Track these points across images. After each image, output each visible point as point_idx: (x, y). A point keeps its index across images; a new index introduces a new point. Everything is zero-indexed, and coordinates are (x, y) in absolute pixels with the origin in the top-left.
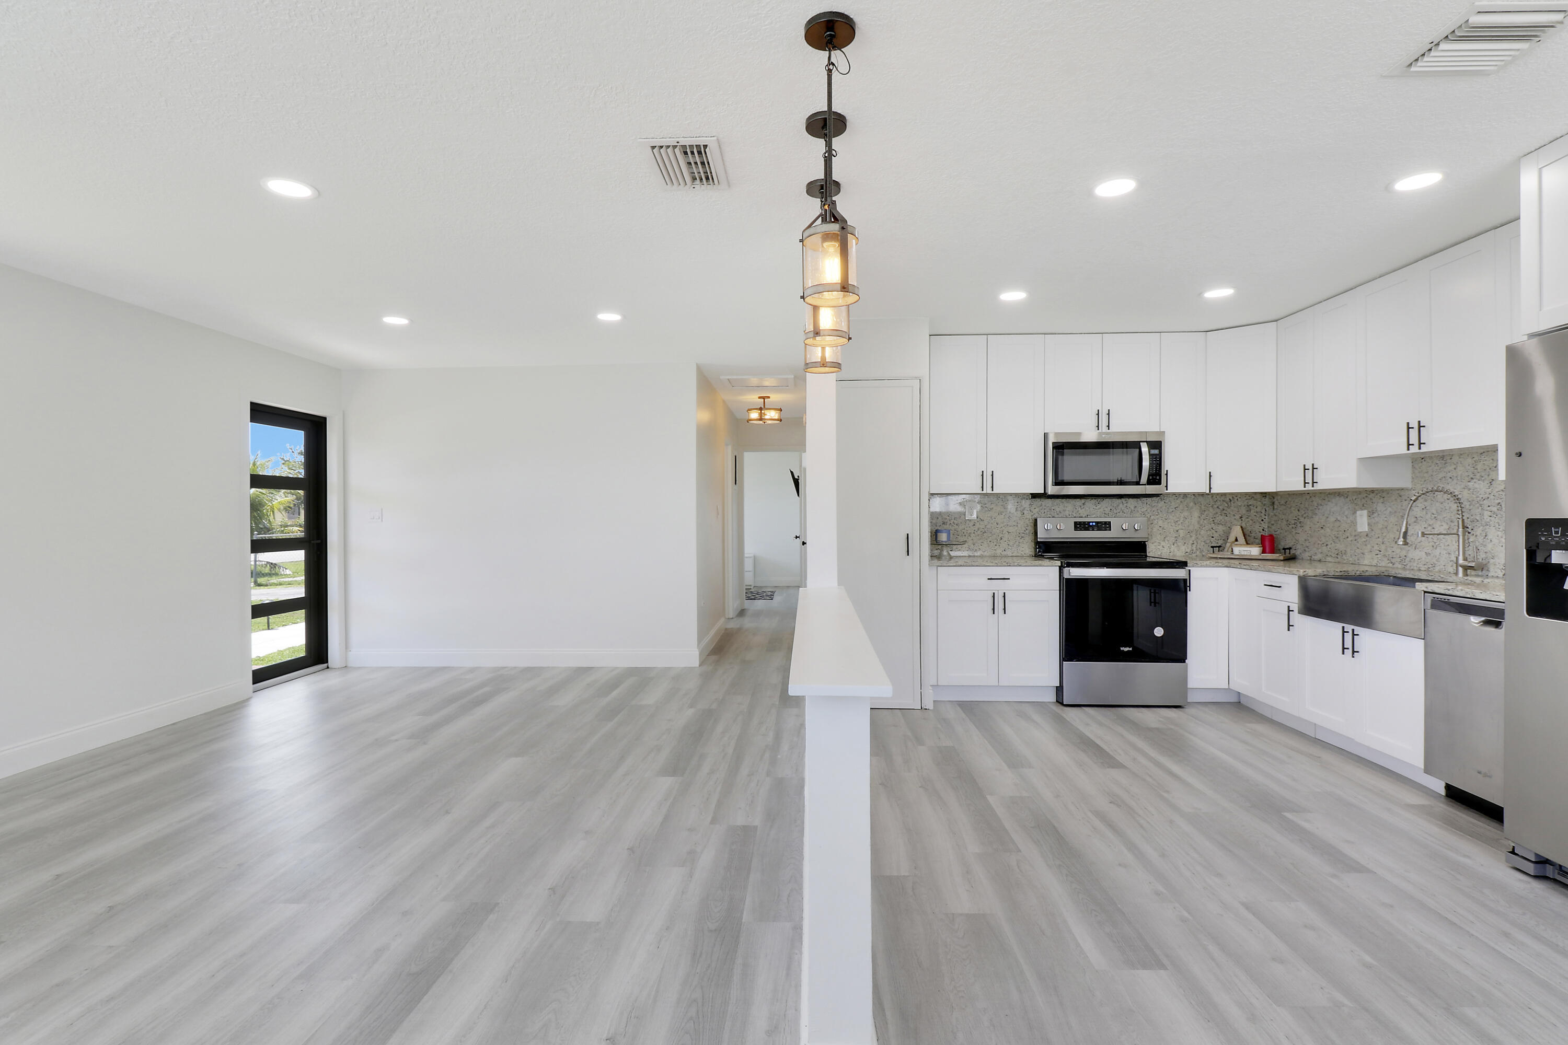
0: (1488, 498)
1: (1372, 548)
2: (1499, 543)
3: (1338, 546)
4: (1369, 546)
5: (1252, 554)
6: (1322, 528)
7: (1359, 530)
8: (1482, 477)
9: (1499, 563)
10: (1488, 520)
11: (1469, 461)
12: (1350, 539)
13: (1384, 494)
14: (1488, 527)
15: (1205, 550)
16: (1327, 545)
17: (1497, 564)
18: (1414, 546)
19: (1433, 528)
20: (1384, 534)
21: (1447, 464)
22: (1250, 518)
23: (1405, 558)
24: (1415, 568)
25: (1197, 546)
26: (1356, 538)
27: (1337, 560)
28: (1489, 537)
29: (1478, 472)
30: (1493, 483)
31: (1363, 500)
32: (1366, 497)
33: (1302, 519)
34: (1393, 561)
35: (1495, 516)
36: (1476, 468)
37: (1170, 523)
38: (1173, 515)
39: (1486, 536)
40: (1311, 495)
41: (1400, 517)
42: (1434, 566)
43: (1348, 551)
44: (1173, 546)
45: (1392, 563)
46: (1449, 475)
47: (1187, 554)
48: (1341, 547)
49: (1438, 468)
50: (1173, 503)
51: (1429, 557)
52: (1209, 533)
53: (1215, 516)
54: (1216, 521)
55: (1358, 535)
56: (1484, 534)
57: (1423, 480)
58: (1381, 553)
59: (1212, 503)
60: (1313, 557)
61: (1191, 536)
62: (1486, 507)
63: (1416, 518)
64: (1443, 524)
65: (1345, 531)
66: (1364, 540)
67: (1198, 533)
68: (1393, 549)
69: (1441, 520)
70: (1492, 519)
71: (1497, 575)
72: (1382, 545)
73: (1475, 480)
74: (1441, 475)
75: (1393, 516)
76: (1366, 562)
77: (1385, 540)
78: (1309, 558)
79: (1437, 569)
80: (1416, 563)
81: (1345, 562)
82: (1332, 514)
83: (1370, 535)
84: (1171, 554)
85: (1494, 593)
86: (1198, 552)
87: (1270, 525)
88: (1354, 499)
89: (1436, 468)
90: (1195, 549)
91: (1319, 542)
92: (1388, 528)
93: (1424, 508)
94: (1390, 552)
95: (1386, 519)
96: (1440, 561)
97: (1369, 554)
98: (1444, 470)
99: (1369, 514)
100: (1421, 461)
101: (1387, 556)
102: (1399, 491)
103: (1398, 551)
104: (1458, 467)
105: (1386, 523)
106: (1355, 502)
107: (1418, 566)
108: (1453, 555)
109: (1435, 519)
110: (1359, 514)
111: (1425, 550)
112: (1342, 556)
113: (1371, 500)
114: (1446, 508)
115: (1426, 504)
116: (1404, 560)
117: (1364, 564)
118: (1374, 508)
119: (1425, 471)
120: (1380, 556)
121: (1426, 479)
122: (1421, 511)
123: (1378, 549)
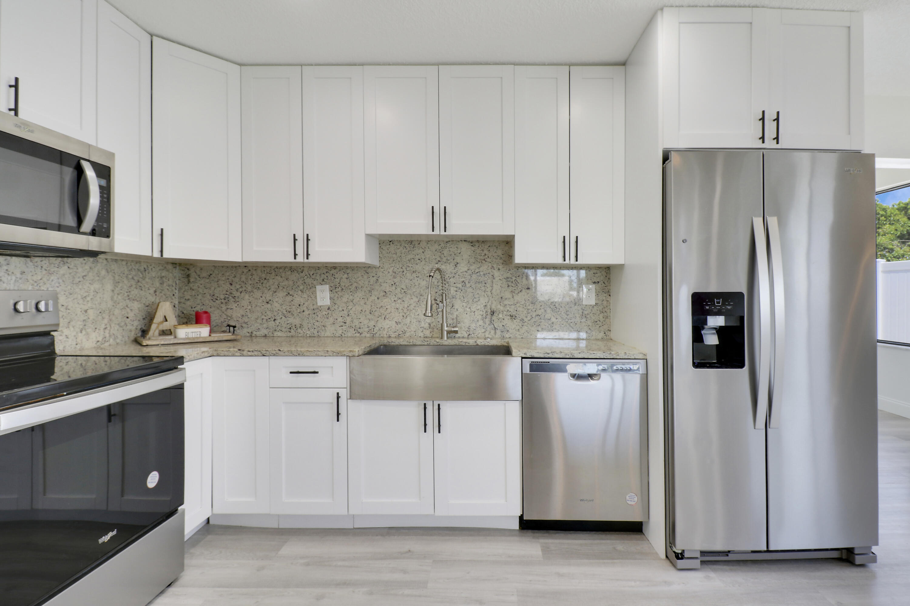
0: (454, 277)
1: (336, 321)
2: (465, 311)
3: (291, 320)
4: (331, 320)
5: (202, 335)
6: (267, 303)
7: (319, 304)
8: (449, 260)
9: (464, 327)
10: (454, 294)
11: (436, 246)
12: (308, 313)
13: (348, 271)
14: (454, 299)
15: (119, 336)
16: (275, 320)
17: (463, 327)
18: (383, 317)
19: (403, 301)
20: (350, 308)
21: (416, 248)
22: (163, 292)
23: (374, 327)
24: (385, 336)
25: (110, 331)
26: (315, 311)
27: (289, 334)
28: (456, 307)
29: (445, 257)
30: (458, 265)
31: (323, 275)
32: (327, 272)
33: (237, 294)
34: (360, 331)
35: (460, 291)
36: (442, 253)
37: (75, 300)
38: (80, 287)
39: (453, 306)
40: (250, 268)
41: (368, 292)
42: (404, 332)
43: (305, 324)
44: (80, 334)
45: (359, 333)
46: (417, 257)
47: (99, 343)
48: (296, 321)
49: (407, 251)
50: (80, 270)
51: (400, 326)
52: (123, 313)
53: (130, 290)
54: (131, 296)
55: (320, 308)
56: (451, 305)
57: (392, 260)
58: (346, 324)
59: (126, 272)
60: (255, 333)
61: (103, 318)
62: (452, 284)
63: (385, 292)
64: (413, 297)
65: (300, 305)
66: (324, 313)
67: (111, 313)
68: (360, 321)
69: (410, 294)
70: (458, 293)
71: (463, 336)
72: (347, 317)
73: (441, 263)
74: (409, 257)
75: (360, 290)
76: (328, 334)
77: (351, 312)
78: (248, 334)
80: (386, 331)
81: (300, 335)
82: (281, 288)
83: (332, 309)
84: (78, 347)
85: (591, 352)
86: (111, 340)
87: (183, 300)
88: (311, 274)
89: (405, 250)
90: (107, 335)
91: (263, 317)
92: (354, 301)
93: (393, 284)
94: (356, 323)
95: (351, 293)
96: (410, 328)
97: (331, 326)
98: (413, 252)
99: (331, 289)
100: (389, 243)
101: (354, 327)
102: (366, 269)
103: (366, 322)
104: (426, 251)
105: (351, 297)
106: (313, 277)
107: (388, 334)
108: (423, 322)
109: (405, 294)
110: (319, 288)
111: (395, 319)
112: (297, 330)
113: (333, 276)
114: (415, 284)
115: (395, 280)
116: (373, 329)
117: (326, 335)
118: (336, 283)
119: (393, 252)
120: (345, 327)
121: (395, 259)
122: (390, 286)
123: (343, 321)
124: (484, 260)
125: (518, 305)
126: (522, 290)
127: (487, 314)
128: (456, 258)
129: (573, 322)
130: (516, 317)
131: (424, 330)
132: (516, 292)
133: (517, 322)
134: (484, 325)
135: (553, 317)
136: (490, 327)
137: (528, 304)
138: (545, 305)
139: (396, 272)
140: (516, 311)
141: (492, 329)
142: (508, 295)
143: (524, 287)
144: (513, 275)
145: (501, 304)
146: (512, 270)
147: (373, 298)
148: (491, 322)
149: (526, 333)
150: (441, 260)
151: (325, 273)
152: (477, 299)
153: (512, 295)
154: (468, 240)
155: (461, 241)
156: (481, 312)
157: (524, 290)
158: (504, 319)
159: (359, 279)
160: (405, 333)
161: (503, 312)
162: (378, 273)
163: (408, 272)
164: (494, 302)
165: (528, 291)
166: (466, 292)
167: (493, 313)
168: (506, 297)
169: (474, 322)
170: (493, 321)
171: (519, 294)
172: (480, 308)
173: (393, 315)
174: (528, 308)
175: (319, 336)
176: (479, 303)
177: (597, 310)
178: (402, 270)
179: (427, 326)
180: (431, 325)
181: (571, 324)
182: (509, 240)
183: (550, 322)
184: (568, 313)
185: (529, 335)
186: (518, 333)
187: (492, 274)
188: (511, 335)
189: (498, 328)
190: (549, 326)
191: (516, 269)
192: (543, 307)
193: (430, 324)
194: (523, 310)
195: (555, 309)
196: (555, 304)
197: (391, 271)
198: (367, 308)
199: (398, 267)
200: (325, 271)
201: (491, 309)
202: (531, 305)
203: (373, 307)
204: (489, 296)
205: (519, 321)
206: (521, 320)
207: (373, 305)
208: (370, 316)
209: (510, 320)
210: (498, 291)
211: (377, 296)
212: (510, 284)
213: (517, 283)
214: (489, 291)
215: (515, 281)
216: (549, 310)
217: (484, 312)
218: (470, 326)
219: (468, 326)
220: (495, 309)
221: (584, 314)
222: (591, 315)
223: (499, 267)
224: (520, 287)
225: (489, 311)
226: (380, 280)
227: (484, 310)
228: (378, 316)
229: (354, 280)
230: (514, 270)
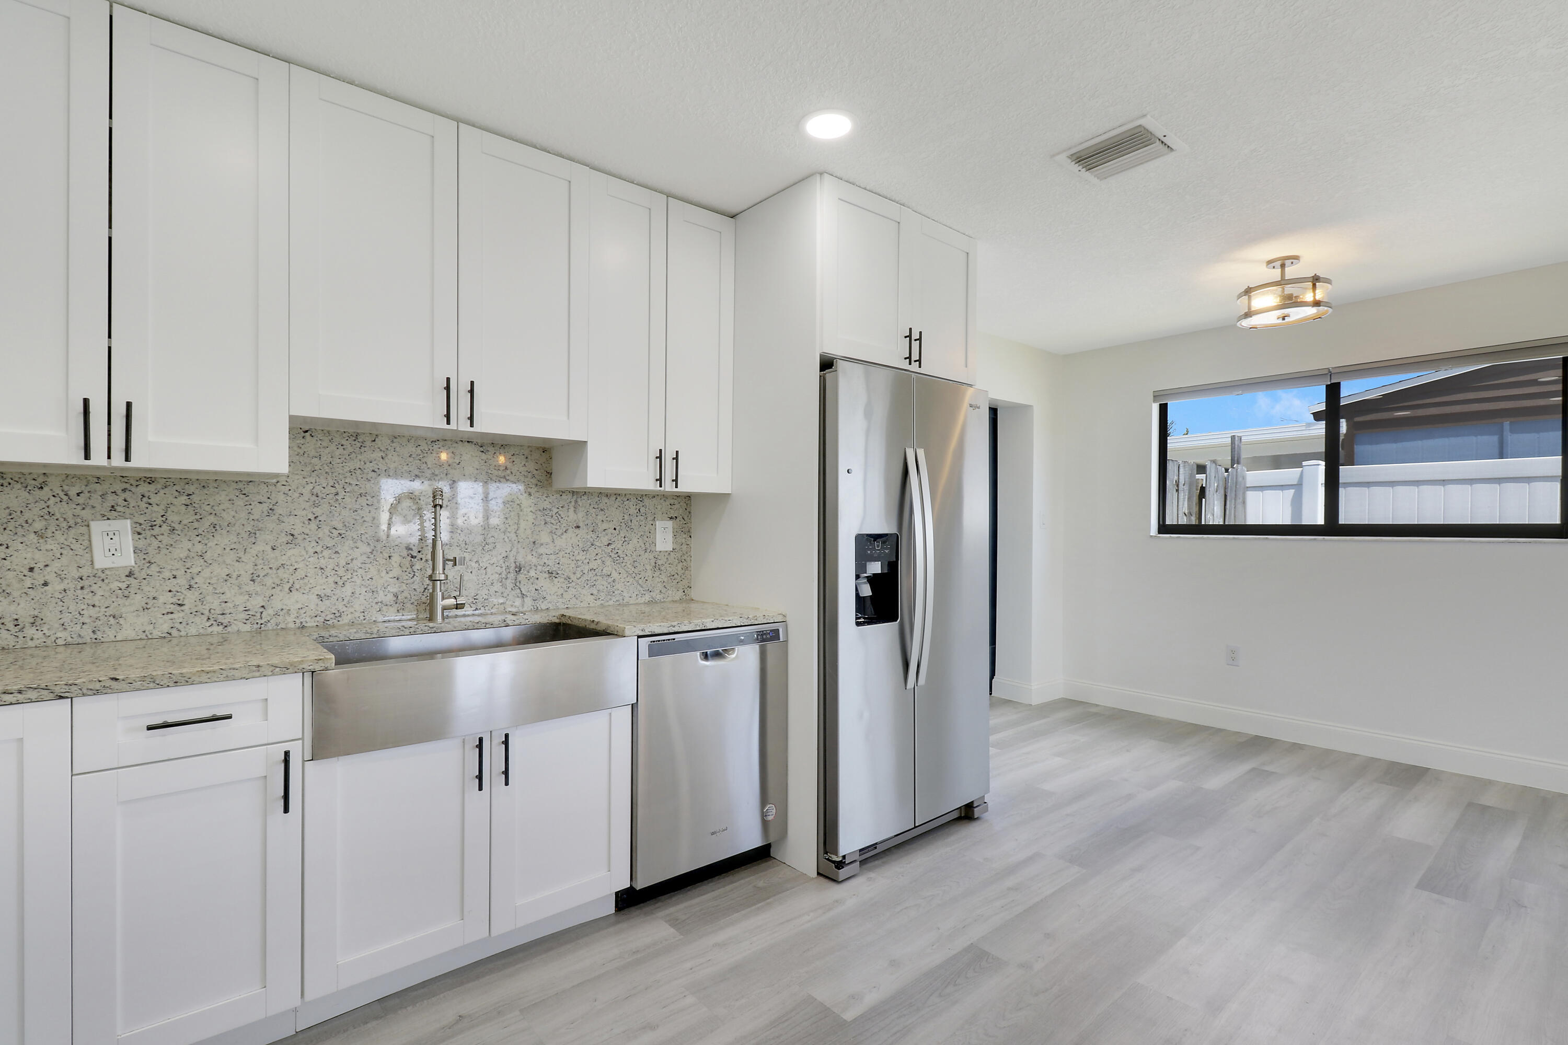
1: (151, 602)
4: (138, 600)
7: (101, 561)
8: (437, 475)
11: (411, 448)
12: (60, 587)
18: (287, 587)
19: (336, 552)
20: (195, 570)
21: (366, 449)
23: (262, 609)
24: (292, 626)
29: (428, 468)
31: (111, 497)
32: (124, 490)
34: (225, 619)
36: (424, 460)
41: (246, 536)
42: (338, 615)
43: (49, 615)
45: (220, 624)
46: (370, 466)
48: (19, 610)
49: (346, 452)
51: (327, 602)
55: (102, 576)
57: (309, 468)
58: (182, 608)
64: (359, 544)
66: (116, 585)
68: (224, 598)
69: (353, 539)
72: (185, 592)
74: (351, 465)
75: (224, 532)
76: (128, 632)
77: (198, 580)
79: (345, 619)
80: (293, 616)
81: (31, 644)
83: (141, 575)
92: (207, 556)
93: (312, 519)
94: (214, 603)
95: (199, 538)
96: (352, 606)
97: (138, 616)
98: (359, 457)
99: (139, 529)
100: (303, 434)
101: (207, 612)
102: (241, 486)
103: (240, 600)
104: (390, 456)
105: (199, 548)
106: (81, 500)
107: (298, 621)
108: (381, 593)
109: (340, 538)
110: (98, 527)
111: (317, 591)
112: (21, 630)
113: (145, 500)
114: (365, 519)
115: (318, 511)
116: (258, 615)
117: (118, 638)
118: (154, 515)
119: (313, 453)
120: (181, 614)
121: (317, 468)
122: (304, 523)
123: (175, 600)
124: (504, 477)
125: (561, 554)
126: (567, 530)
127: (508, 571)
128: (451, 471)
129: (643, 578)
130: (558, 574)
131: (384, 608)
132: (559, 532)
133: (559, 582)
134: (504, 590)
135: (614, 571)
136: (513, 592)
137: (576, 552)
138: (603, 552)
139: (320, 494)
140: (559, 563)
141: (518, 597)
142: (545, 537)
143: (571, 524)
144: (554, 504)
145: (534, 553)
146: (551, 497)
147: (260, 547)
148: (517, 583)
149: (574, 599)
150: (420, 474)
151: (119, 492)
152: (491, 547)
153: (551, 538)
154: (475, 441)
155: (462, 441)
156: (498, 570)
157: (570, 530)
158: (537, 579)
159: (222, 507)
160: (340, 616)
161: (537, 566)
162: (273, 495)
163: (348, 494)
164: (521, 550)
165: (577, 531)
166: (470, 534)
167: (519, 569)
168: (542, 542)
169: (484, 586)
170: (520, 582)
171: (562, 536)
172: (496, 562)
173: (311, 582)
174: (577, 559)
175: (97, 642)
176: (494, 553)
177: (675, 558)
178: (333, 490)
179: (390, 598)
180: (399, 597)
181: (640, 581)
182: (547, 446)
183: (610, 580)
184: (636, 564)
185: (577, 601)
186: (560, 600)
187: (519, 502)
188: (550, 605)
189: (528, 594)
190: (609, 586)
191: (558, 496)
192: (599, 556)
193: (396, 596)
194: (570, 562)
195: (618, 558)
196: (618, 551)
197: (306, 491)
198: (245, 569)
199: (324, 485)
200: (118, 487)
201: (515, 562)
202: (582, 553)
203: (260, 567)
204: (513, 539)
205: (562, 580)
206: (565, 579)
207: (260, 561)
208: (251, 587)
209: (548, 579)
210: (529, 532)
211: (271, 544)
212: (548, 520)
213: (559, 517)
214: (514, 531)
215: (557, 515)
216: (609, 562)
217: (504, 568)
218: (477, 595)
219: (473, 594)
220: (523, 562)
221: (657, 565)
222: (667, 565)
223: (529, 490)
224: (565, 525)
225: (513, 565)
226: (279, 510)
227: (503, 565)
228: (273, 586)
229: (208, 508)
230: (554, 497)
